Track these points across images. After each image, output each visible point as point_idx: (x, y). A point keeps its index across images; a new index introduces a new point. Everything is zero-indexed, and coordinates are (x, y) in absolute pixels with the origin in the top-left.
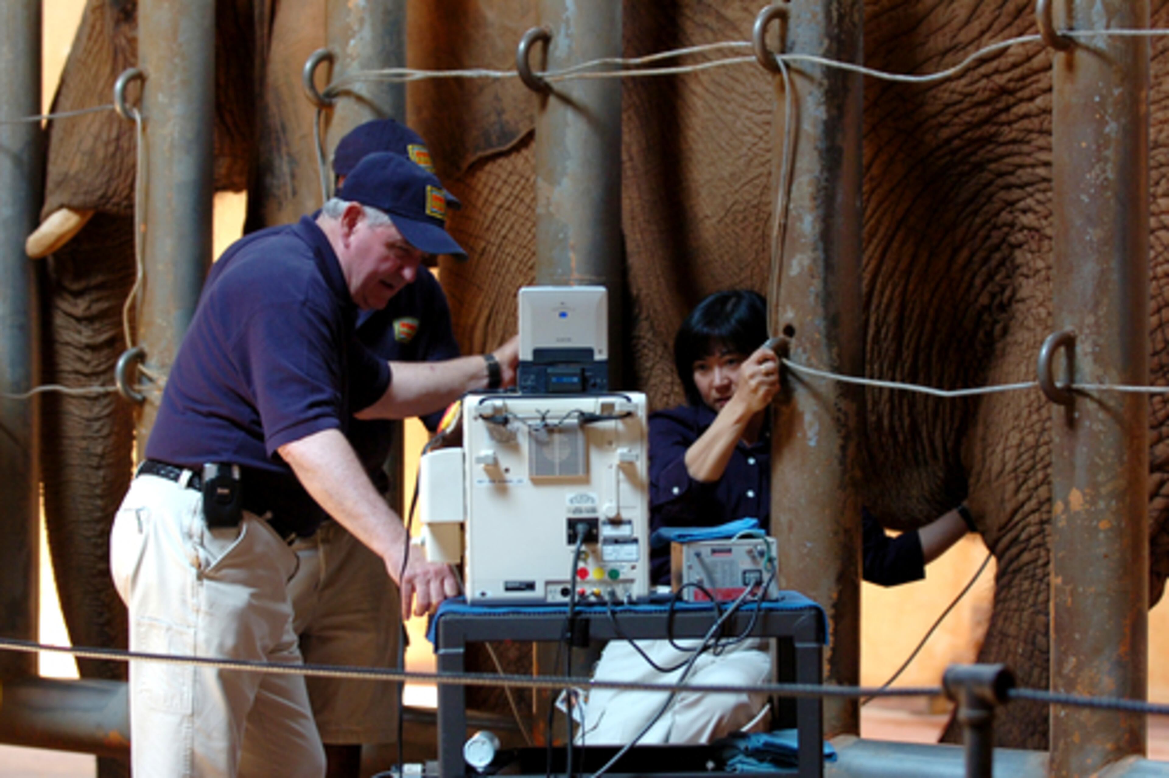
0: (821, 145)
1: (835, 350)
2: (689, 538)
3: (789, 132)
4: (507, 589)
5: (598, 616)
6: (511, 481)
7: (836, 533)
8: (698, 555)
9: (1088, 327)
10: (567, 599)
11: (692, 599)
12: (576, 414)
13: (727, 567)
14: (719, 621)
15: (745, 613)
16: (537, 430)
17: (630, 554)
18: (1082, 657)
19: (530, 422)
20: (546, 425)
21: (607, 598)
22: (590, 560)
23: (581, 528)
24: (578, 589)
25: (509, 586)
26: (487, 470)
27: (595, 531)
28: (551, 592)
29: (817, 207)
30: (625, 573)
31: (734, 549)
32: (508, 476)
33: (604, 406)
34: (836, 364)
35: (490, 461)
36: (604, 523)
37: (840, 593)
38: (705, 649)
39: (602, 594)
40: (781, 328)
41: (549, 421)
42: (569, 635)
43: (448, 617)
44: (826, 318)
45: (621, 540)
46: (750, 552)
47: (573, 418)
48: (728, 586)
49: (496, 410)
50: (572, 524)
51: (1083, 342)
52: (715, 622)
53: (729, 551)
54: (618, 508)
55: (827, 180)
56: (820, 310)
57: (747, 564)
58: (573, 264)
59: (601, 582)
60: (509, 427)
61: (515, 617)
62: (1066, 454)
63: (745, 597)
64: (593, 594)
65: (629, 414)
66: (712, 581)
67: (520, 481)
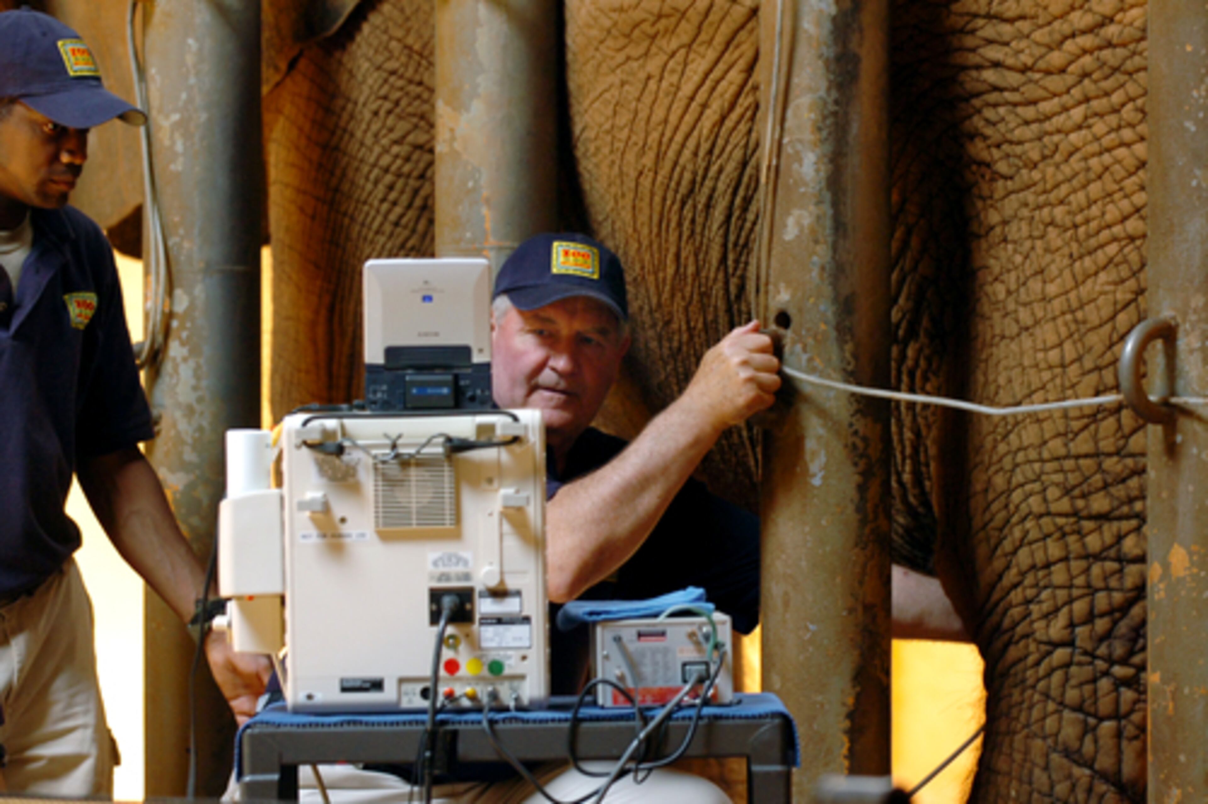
0: (830, 52)
1: (849, 347)
2: (603, 616)
3: (781, 33)
4: (344, 690)
5: (470, 727)
6: (349, 536)
7: (851, 610)
8: (618, 640)
9: (1195, 311)
10: (425, 704)
11: (609, 703)
12: (441, 440)
13: (659, 657)
14: (642, 735)
15: (680, 723)
16: (384, 462)
17: (520, 639)
18: (1190, 789)
19: (374, 452)
20: (397, 456)
21: (485, 700)
22: (463, 647)
23: (447, 602)
24: (443, 689)
25: (347, 685)
26: (313, 520)
27: (468, 606)
28: (407, 694)
29: (823, 141)
30: (511, 666)
31: (669, 631)
32: (345, 529)
33: (482, 429)
34: (850, 368)
35: (319, 508)
36: (481, 595)
37: (858, 698)
38: (622, 773)
39: (480, 695)
40: (772, 316)
41: (402, 450)
42: (428, 754)
43: (256, 730)
44: (835, 300)
45: (505, 618)
46: (692, 635)
47: (436, 445)
48: (661, 684)
49: (327, 434)
50: (436, 596)
51: (1187, 333)
52: (636, 736)
53: (663, 634)
54: (502, 573)
55: (836, 102)
56: (828, 290)
57: (690, 653)
58: (488, 225)
59: (479, 679)
60: (345, 458)
61: (352, 728)
62: (1164, 495)
63: (681, 700)
64: (466, 695)
65: (516, 440)
66: (637, 676)
67: (363, 535)
